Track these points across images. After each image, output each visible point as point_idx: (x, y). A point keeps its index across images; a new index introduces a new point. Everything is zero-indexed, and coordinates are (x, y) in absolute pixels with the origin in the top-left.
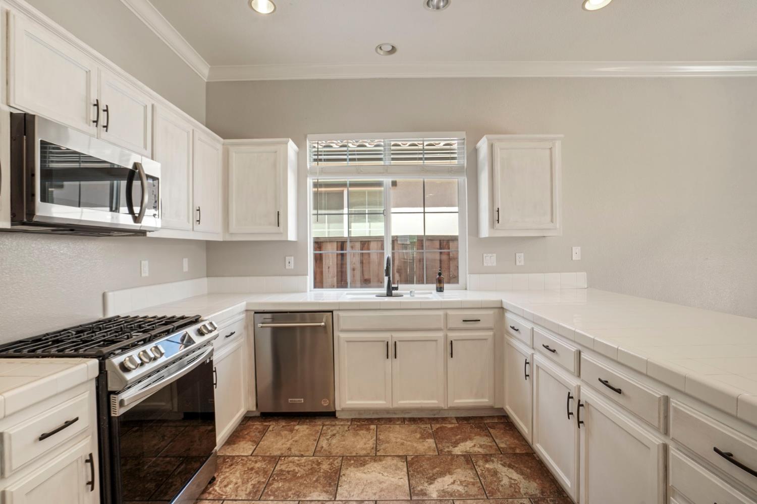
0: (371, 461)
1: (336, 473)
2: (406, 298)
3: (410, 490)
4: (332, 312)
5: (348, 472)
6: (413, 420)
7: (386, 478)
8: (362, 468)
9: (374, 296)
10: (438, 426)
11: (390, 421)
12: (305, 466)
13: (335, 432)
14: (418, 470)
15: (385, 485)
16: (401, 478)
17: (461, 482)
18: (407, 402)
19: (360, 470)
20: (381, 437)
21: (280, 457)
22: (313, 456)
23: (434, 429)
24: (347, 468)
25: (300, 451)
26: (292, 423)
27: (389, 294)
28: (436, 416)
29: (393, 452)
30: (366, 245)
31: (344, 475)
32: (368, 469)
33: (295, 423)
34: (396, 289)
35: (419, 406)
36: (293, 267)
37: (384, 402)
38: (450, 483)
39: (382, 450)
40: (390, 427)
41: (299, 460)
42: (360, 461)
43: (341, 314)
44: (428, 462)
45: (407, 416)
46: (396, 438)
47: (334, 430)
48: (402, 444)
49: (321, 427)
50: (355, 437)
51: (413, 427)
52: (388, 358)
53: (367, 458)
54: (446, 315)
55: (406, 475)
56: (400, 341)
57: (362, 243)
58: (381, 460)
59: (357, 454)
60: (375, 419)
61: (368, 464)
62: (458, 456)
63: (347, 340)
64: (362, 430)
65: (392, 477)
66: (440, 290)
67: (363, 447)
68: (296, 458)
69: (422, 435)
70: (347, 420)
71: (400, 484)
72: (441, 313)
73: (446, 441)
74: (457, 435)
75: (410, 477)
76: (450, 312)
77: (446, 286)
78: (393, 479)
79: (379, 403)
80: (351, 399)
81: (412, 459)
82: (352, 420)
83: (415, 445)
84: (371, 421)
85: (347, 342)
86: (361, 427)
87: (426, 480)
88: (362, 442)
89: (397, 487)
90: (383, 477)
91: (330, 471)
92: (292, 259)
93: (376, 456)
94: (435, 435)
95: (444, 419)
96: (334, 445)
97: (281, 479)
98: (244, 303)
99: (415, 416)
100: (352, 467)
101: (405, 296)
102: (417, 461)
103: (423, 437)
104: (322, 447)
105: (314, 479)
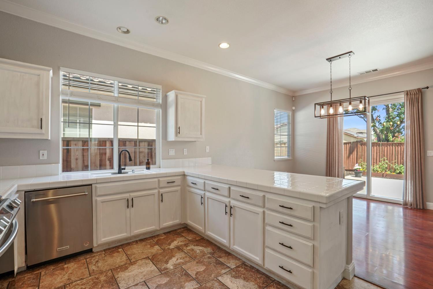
0: (130, 266)
1: (112, 279)
2: (130, 174)
3: (159, 270)
4: (91, 185)
5: (119, 275)
6: (142, 240)
7: (144, 270)
8: (127, 271)
9: (110, 174)
10: (156, 239)
11: (129, 244)
12: (88, 283)
13: (97, 260)
14: (158, 260)
15: (145, 273)
16: (151, 267)
17: (180, 258)
18: (139, 231)
19: (126, 272)
20: (129, 253)
21: (65, 286)
22: (90, 276)
23: (155, 241)
24: (118, 274)
25: (79, 277)
26: (60, 265)
27: (120, 172)
28: (153, 235)
29: (140, 258)
30: (86, 143)
31: (118, 277)
32: (130, 270)
33: (62, 264)
34: (124, 169)
35: (146, 231)
36: (46, 158)
37: (125, 234)
38: (176, 260)
39: (133, 259)
40: (131, 247)
41: (81, 282)
42: (124, 268)
43: (98, 186)
44: (161, 256)
45: (137, 239)
46: (138, 251)
47: (95, 259)
48: (143, 252)
49: (85, 260)
50: (113, 258)
51: (144, 243)
52: (128, 208)
53: (127, 265)
54: (159, 181)
55: (153, 264)
56: (134, 197)
57: (84, 142)
58: (135, 264)
59: (119, 265)
60: (119, 246)
61: (128, 268)
62: (173, 249)
63: (102, 201)
64: (115, 253)
65: (147, 268)
66: (148, 168)
67: (121, 261)
68: (79, 281)
69: (151, 245)
70: (101, 251)
71: (152, 269)
72: (156, 180)
73: (164, 244)
74: (168, 241)
75: (156, 265)
76: (161, 179)
77: (151, 166)
78: (147, 269)
79: (123, 235)
80: (105, 237)
81: (152, 257)
82: (105, 250)
83: (150, 251)
84: (118, 247)
85: (102, 202)
86: (113, 252)
87: (164, 263)
88: (119, 259)
89: (152, 272)
90: (142, 270)
91: (107, 279)
92: (45, 153)
93: (131, 262)
94: (157, 243)
95: (158, 235)
96: (101, 266)
98: (16, 186)
99: (142, 238)
100: (120, 272)
101: (129, 173)
102: (155, 257)
103: (152, 246)
104: (94, 270)
105: (100, 287)
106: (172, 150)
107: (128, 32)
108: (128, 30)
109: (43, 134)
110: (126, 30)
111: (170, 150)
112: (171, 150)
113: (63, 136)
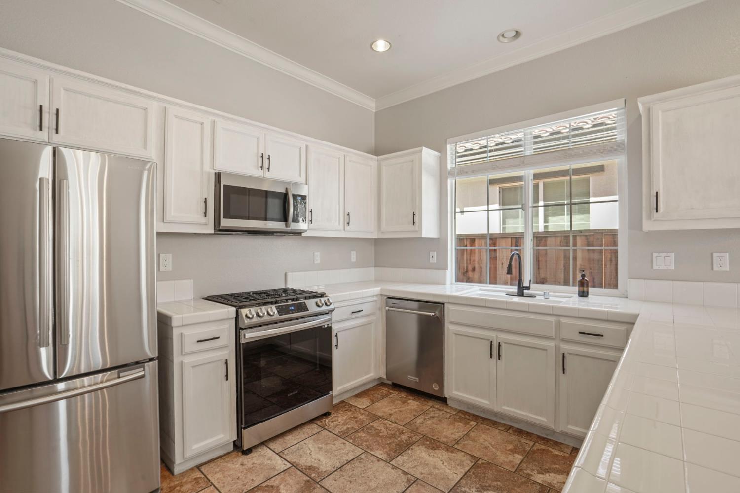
0: (443, 449)
1: (407, 445)
3: (455, 486)
4: (444, 304)
5: (417, 448)
6: (520, 432)
7: (443, 467)
8: (431, 451)
9: (504, 294)
10: (543, 447)
11: (495, 424)
12: (390, 430)
13: (436, 415)
14: (479, 475)
15: (437, 472)
16: (456, 473)
18: (512, 409)
19: (427, 452)
20: (472, 434)
21: (380, 417)
22: (403, 426)
23: (535, 448)
24: (419, 446)
25: (397, 419)
26: (409, 397)
27: (520, 294)
28: (549, 437)
29: (471, 451)
31: (412, 449)
32: (435, 453)
33: (412, 398)
34: (528, 288)
37: (487, 402)
39: (462, 445)
40: (489, 429)
41: (390, 425)
42: (433, 444)
43: (451, 307)
44: (496, 473)
45: (516, 426)
46: (485, 440)
47: (436, 413)
48: (486, 448)
49: (429, 407)
50: (449, 426)
51: (513, 438)
52: (491, 357)
53: (442, 445)
54: (559, 324)
55: (464, 473)
56: (505, 343)
57: (538, 239)
58: (452, 452)
59: (438, 438)
60: (482, 418)
61: (439, 449)
62: (534, 482)
63: (456, 332)
64: (461, 422)
65: (449, 469)
66: (583, 294)
67: (449, 436)
68: (390, 423)
69: (515, 448)
70: (456, 409)
71: (451, 477)
73: (537, 464)
74: (555, 464)
75: (466, 476)
76: (564, 320)
78: (448, 471)
79: (484, 402)
80: (458, 390)
81: (483, 464)
82: (460, 411)
83: (499, 453)
84: (476, 417)
86: (461, 419)
87: (478, 486)
88: (450, 431)
89: (445, 478)
90: (442, 465)
91: (404, 441)
92: (435, 254)
93: (450, 448)
94: (529, 456)
95: (557, 444)
96: (426, 425)
97: (367, 432)
98: (379, 289)
99: (524, 429)
100: (424, 446)
101: (538, 297)
102: (485, 467)
103: (513, 451)
104: (415, 423)
105: (388, 442)
106: (663, 255)
107: (518, 34)
108: (517, 32)
109: (416, 231)
110: (514, 33)
111: (655, 255)
112: (661, 254)
113: (503, 231)
